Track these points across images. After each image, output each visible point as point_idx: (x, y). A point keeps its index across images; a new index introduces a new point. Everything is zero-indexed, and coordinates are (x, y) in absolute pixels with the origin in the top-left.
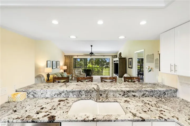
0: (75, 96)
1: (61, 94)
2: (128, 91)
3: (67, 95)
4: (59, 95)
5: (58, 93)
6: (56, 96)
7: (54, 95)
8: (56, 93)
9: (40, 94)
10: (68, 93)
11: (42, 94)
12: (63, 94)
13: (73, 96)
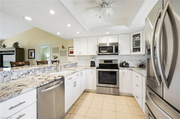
0: (41, 72)
1: (29, 73)
2: (66, 65)
3: (34, 73)
4: (28, 74)
5: (27, 72)
6: (24, 75)
7: (22, 75)
8: (24, 73)
9: (3, 78)
10: (35, 71)
11: (5, 77)
12: (31, 73)
13: (39, 73)
